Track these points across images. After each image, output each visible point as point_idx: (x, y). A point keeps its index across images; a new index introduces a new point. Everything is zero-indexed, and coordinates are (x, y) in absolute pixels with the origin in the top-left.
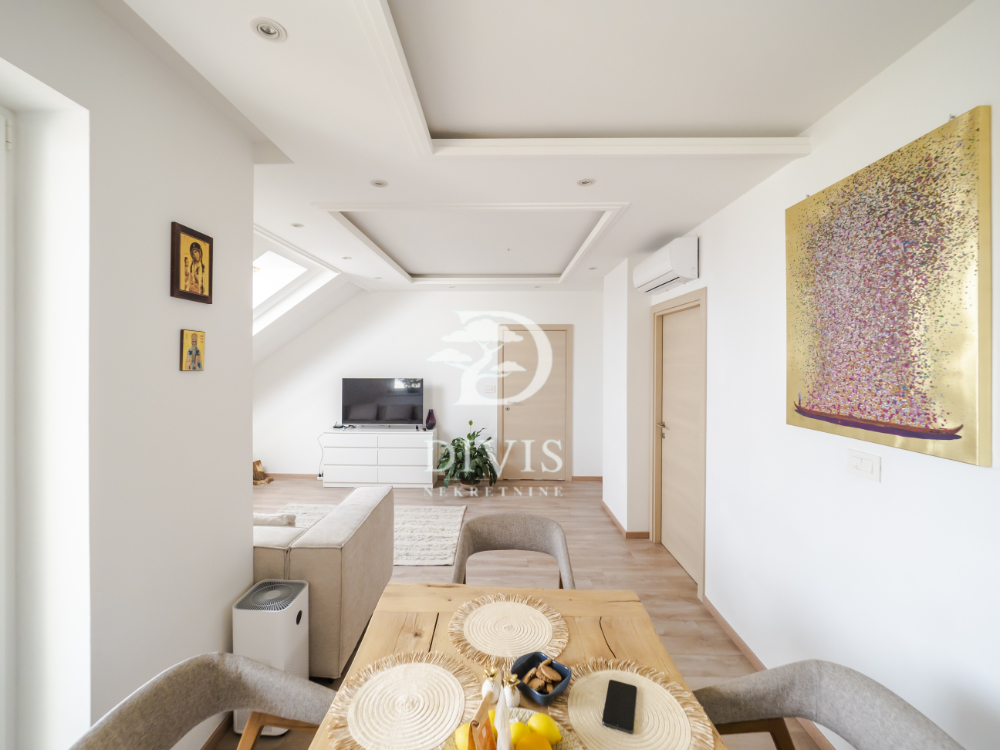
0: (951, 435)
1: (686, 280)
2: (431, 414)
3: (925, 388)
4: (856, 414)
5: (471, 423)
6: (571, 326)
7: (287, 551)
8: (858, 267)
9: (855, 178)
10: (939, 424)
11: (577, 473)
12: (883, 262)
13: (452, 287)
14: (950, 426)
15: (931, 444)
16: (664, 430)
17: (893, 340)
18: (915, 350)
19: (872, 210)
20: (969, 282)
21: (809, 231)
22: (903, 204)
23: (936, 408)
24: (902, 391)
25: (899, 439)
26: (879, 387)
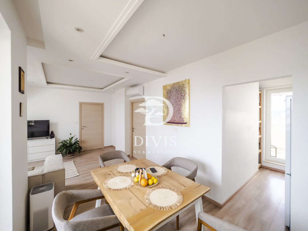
0: (186, 123)
1: (141, 95)
2: (52, 132)
3: (183, 117)
4: (174, 122)
5: (71, 134)
6: (103, 103)
7: (43, 175)
8: (174, 98)
9: (174, 84)
10: (184, 122)
11: (105, 145)
12: (178, 98)
13: (62, 88)
14: (186, 122)
15: (184, 125)
16: (133, 130)
17: (179, 110)
18: (182, 111)
19: (176, 90)
20: (187, 101)
21: (167, 91)
22: (180, 90)
23: (184, 120)
24: (180, 117)
25: (180, 125)
26: (177, 117)
